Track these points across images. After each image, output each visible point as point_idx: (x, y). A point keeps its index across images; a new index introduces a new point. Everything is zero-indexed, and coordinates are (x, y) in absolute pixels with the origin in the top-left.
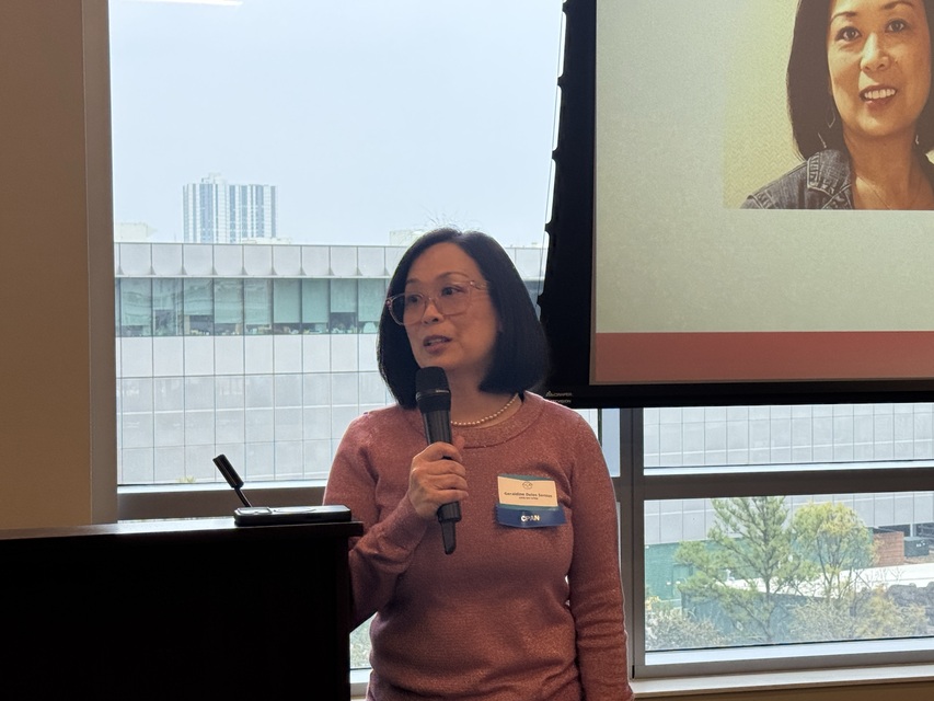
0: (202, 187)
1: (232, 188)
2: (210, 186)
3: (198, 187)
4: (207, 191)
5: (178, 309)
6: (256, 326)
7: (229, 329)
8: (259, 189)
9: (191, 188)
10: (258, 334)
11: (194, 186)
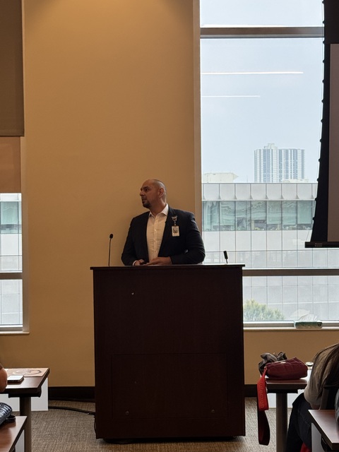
0: (264, 151)
1: (280, 151)
2: (269, 150)
3: (262, 151)
4: (267, 153)
5: (249, 216)
6: (288, 226)
7: (274, 227)
8: (295, 151)
9: (258, 151)
10: (289, 230)
11: (260, 150)
